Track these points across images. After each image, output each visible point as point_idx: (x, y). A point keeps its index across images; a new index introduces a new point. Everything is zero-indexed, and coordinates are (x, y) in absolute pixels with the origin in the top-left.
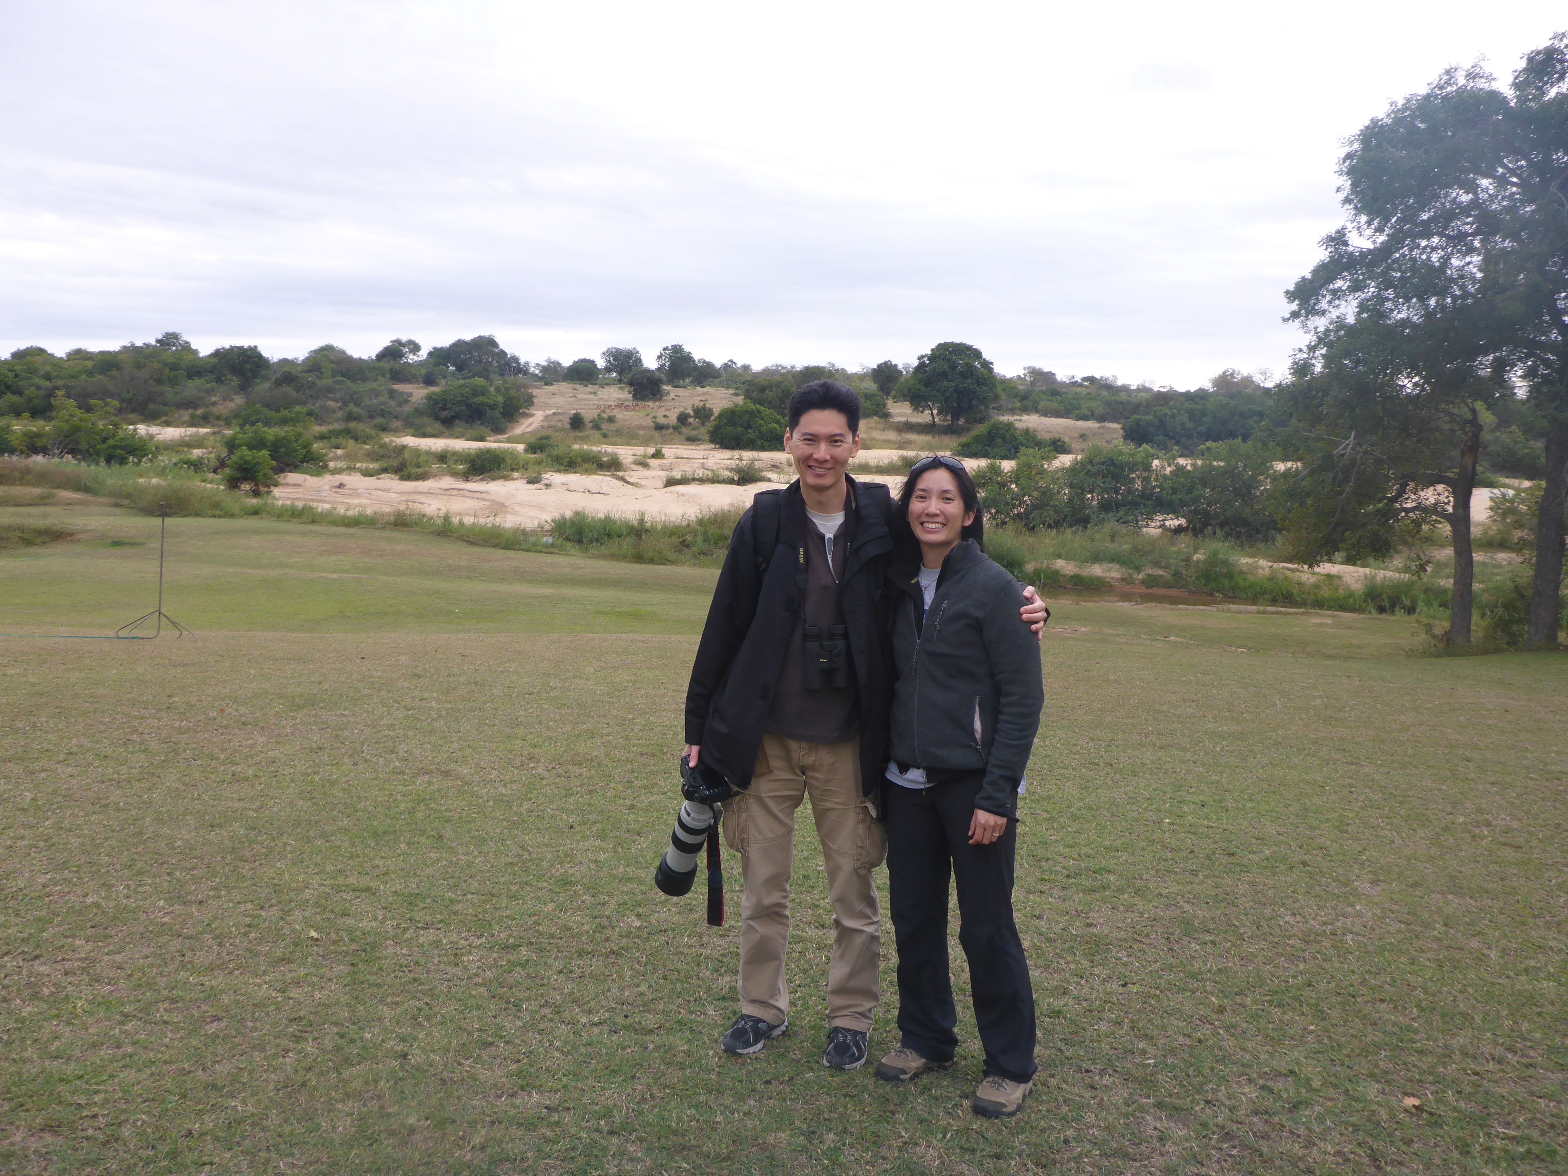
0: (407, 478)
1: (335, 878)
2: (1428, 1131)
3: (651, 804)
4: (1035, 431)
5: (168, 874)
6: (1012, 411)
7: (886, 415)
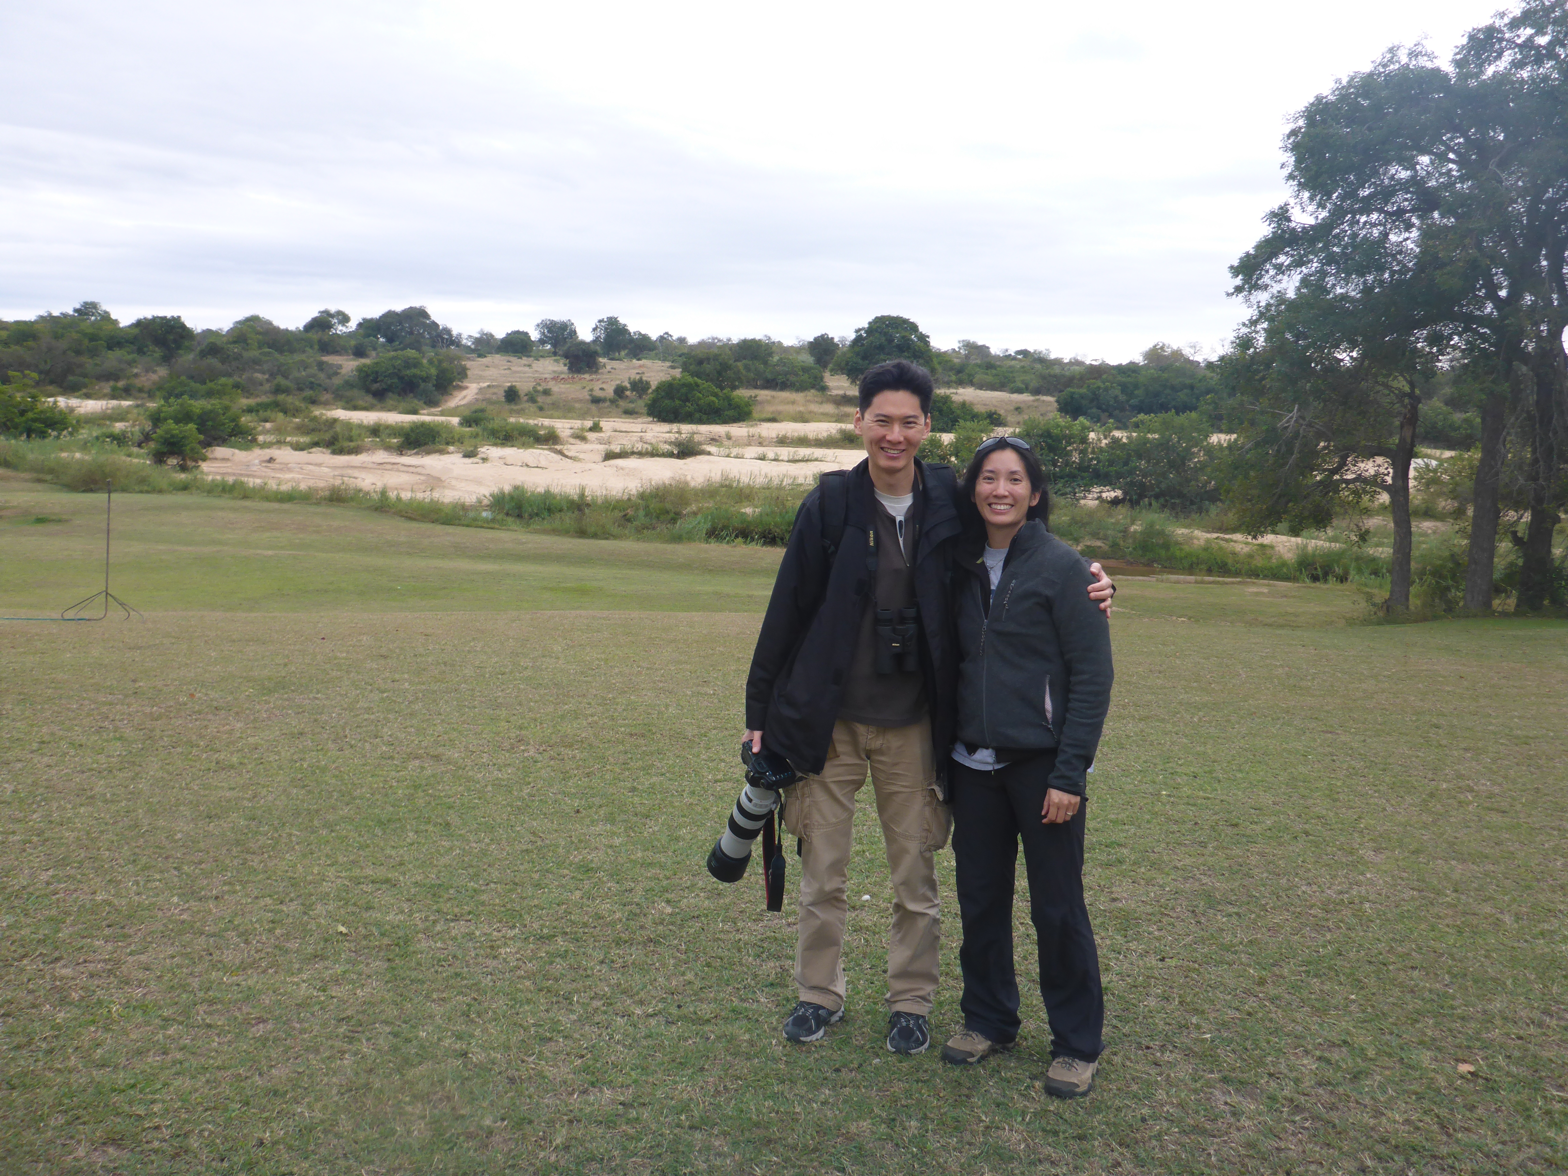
0: (340, 452)
1: (350, 869)
2: (1488, 1096)
3: (652, 786)
4: (972, 404)
5: (175, 868)
6: (948, 384)
7: (824, 389)
